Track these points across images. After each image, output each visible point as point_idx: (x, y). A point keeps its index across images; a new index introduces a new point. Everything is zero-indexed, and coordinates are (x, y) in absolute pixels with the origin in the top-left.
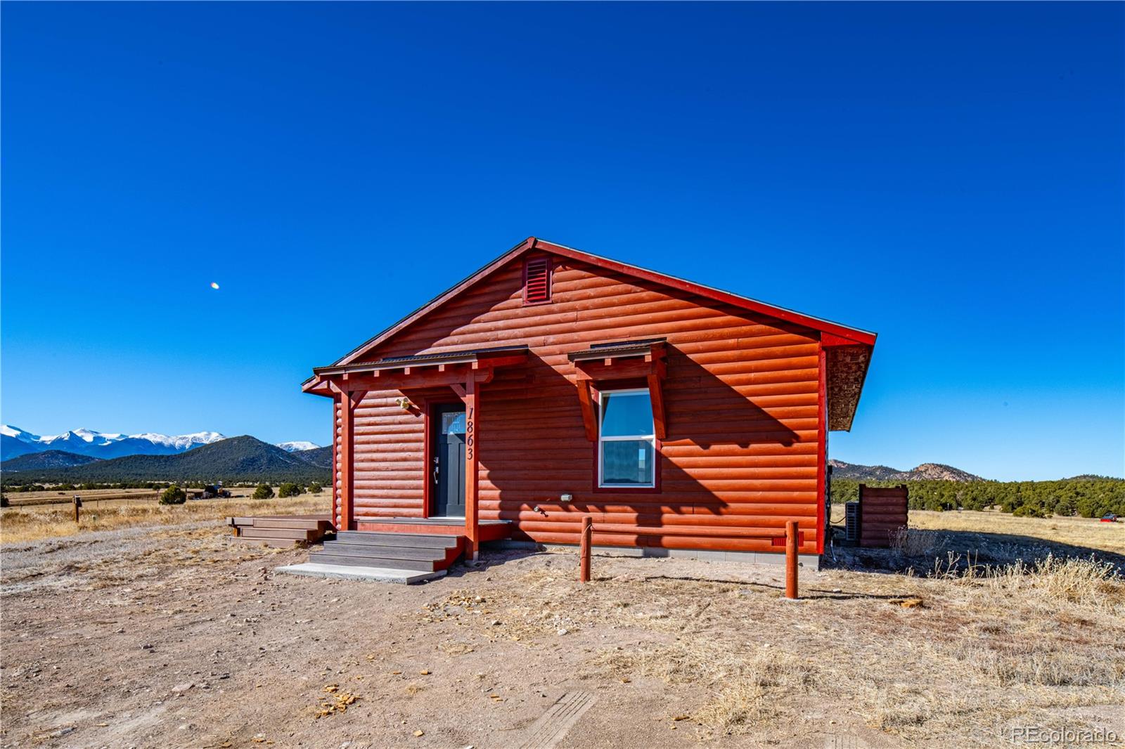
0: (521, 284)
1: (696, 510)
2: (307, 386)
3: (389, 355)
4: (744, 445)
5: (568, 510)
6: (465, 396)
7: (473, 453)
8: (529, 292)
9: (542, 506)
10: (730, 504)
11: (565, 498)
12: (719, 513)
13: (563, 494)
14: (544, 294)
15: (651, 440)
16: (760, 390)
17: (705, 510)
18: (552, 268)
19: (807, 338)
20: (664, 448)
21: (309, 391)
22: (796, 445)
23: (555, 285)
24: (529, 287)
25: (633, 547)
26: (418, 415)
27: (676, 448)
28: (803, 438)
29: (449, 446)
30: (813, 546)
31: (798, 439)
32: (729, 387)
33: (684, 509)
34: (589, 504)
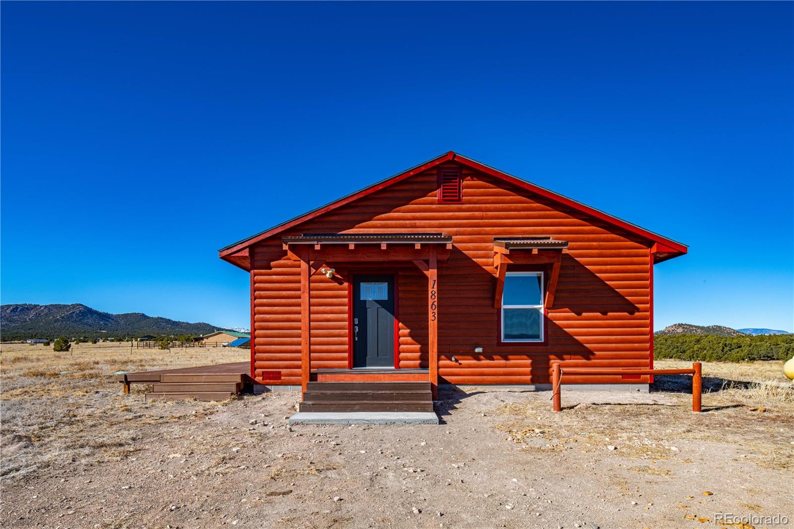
0: (436, 186)
1: (572, 357)
2: (225, 253)
3: (311, 232)
4: (604, 313)
5: (479, 360)
6: (428, 271)
7: (436, 316)
8: (443, 193)
9: (457, 357)
10: (595, 353)
11: (479, 350)
12: (589, 359)
13: (477, 347)
14: (456, 196)
15: (541, 308)
16: (614, 277)
17: (580, 357)
18: (463, 177)
19: (642, 246)
20: (550, 314)
21: (223, 258)
22: (637, 314)
23: (464, 190)
24: (443, 189)
25: (528, 384)
26: (341, 283)
27: (558, 314)
28: (641, 310)
29: (368, 309)
30: (647, 378)
31: (638, 310)
32: (594, 274)
33: (565, 356)
34: (494, 355)
